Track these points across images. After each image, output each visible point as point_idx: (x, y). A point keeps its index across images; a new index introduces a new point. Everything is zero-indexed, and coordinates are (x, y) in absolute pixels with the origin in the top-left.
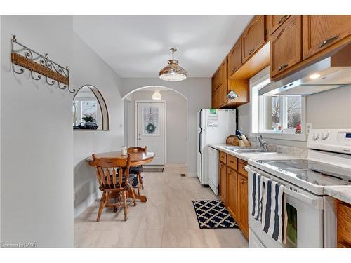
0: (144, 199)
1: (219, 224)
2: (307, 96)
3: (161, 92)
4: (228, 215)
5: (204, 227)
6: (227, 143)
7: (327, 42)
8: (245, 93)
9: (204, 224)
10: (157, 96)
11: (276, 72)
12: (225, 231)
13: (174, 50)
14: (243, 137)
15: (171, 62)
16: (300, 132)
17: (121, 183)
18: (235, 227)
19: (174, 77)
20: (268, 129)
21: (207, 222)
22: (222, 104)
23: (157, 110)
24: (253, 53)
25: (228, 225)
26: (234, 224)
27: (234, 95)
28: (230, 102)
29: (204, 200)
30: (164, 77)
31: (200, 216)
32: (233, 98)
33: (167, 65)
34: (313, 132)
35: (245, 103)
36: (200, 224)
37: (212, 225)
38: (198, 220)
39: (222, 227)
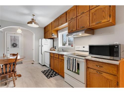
0: (20, 76)
1: (53, 75)
2: (74, 38)
3: (21, 30)
4: (55, 72)
5: (49, 78)
6: (51, 50)
7: (83, 27)
8: (57, 34)
9: (49, 77)
10: (19, 31)
11: (70, 31)
12: (56, 77)
13: (33, 15)
14: (57, 48)
15: (33, 19)
16: (73, 47)
17: (11, 70)
18: (58, 75)
19: (33, 25)
20: (63, 46)
21: (49, 76)
22: (49, 38)
23: (18, 37)
24: (62, 24)
25: (56, 75)
26: (57, 74)
27: (54, 35)
28: (53, 37)
29: (45, 70)
30: (29, 25)
31: (46, 75)
32: (54, 36)
33: (31, 20)
34: (76, 47)
35: (56, 38)
36: (47, 78)
37: (51, 76)
38: (46, 76)
39: (54, 76)
